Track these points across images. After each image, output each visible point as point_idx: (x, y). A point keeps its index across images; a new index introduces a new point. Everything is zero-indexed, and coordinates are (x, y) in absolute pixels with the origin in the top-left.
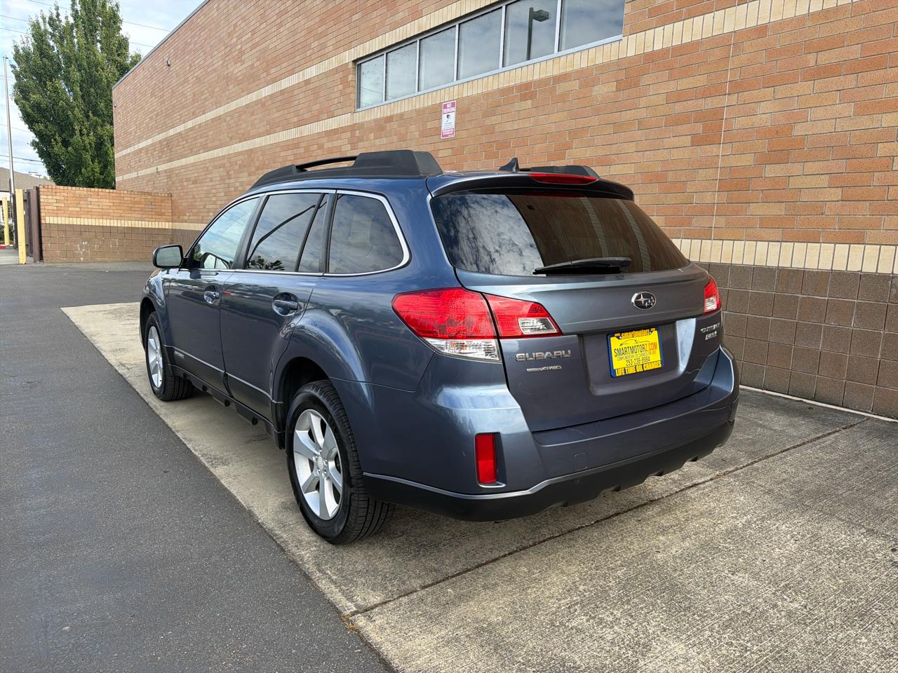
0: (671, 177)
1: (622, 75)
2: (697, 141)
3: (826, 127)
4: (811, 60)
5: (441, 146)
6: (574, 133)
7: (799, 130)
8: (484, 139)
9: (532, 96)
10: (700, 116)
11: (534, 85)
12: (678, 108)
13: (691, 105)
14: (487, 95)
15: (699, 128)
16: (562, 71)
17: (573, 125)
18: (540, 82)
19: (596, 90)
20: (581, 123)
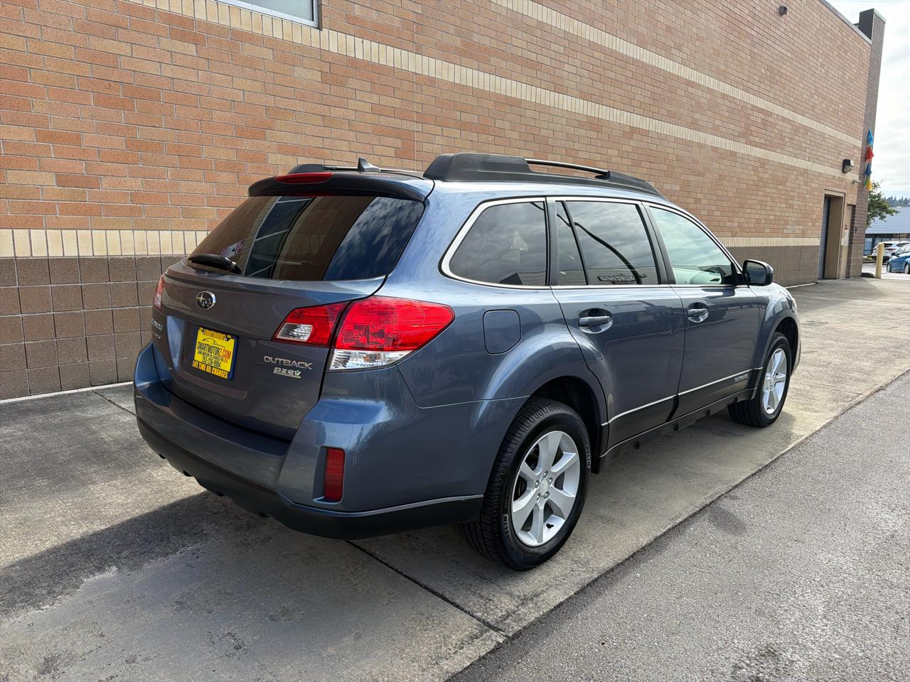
1: (326, 69)
2: (399, 154)
4: (458, 115)
9: (196, 40)
10: (399, 134)
13: (392, 122)
16: (246, 28)
17: (271, 101)
18: (208, 26)
19: (299, 72)
20: (283, 103)
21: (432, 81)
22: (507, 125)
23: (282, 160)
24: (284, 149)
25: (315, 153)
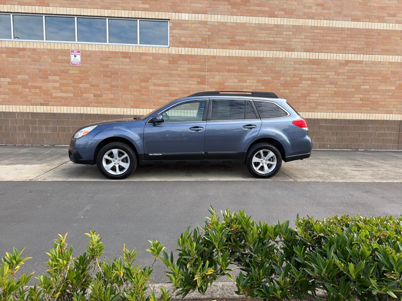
1: (171, 59)
2: (199, 83)
3: (232, 84)
4: (227, 67)
5: (71, 68)
6: (152, 74)
7: (226, 84)
9: (129, 57)
10: (199, 76)
11: (130, 54)
13: (196, 73)
15: (199, 80)
16: (144, 52)
17: (151, 71)
18: (133, 53)
19: (160, 61)
20: (155, 71)
21: (214, 57)
22: (255, 68)
23: (154, 88)
24: (155, 85)
25: (165, 85)
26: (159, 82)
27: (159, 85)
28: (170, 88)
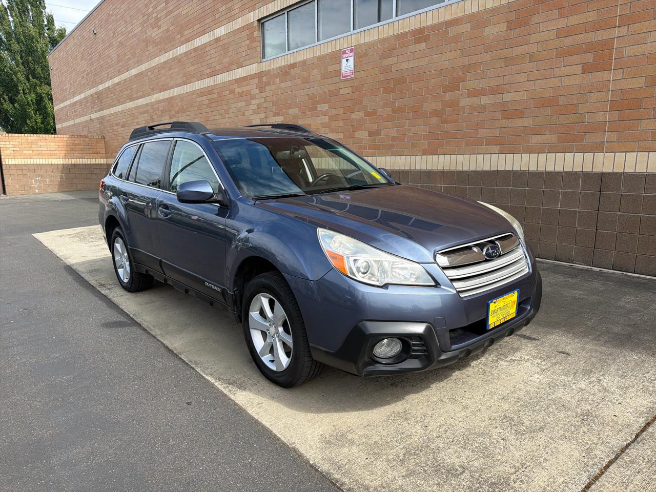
0: (562, 101)
1: (512, 17)
5: (342, 85)
6: (467, 68)
8: (381, 77)
9: (426, 39)
11: (428, 29)
12: (569, 41)
13: (582, 38)
14: (383, 41)
15: (590, 57)
16: (454, 17)
17: (466, 61)
18: (433, 27)
19: (488, 30)
20: (474, 59)
23: (469, 102)
24: (473, 93)
25: (497, 90)
26: (482, 84)
27: (480, 93)
28: (508, 97)
